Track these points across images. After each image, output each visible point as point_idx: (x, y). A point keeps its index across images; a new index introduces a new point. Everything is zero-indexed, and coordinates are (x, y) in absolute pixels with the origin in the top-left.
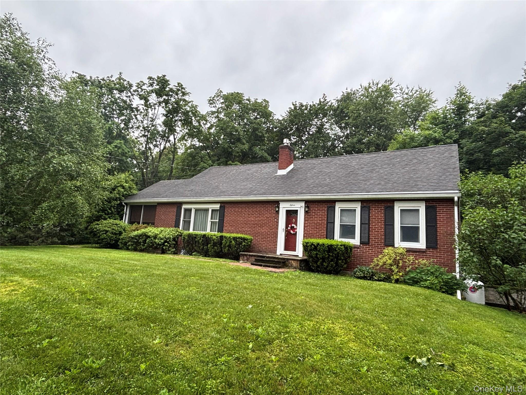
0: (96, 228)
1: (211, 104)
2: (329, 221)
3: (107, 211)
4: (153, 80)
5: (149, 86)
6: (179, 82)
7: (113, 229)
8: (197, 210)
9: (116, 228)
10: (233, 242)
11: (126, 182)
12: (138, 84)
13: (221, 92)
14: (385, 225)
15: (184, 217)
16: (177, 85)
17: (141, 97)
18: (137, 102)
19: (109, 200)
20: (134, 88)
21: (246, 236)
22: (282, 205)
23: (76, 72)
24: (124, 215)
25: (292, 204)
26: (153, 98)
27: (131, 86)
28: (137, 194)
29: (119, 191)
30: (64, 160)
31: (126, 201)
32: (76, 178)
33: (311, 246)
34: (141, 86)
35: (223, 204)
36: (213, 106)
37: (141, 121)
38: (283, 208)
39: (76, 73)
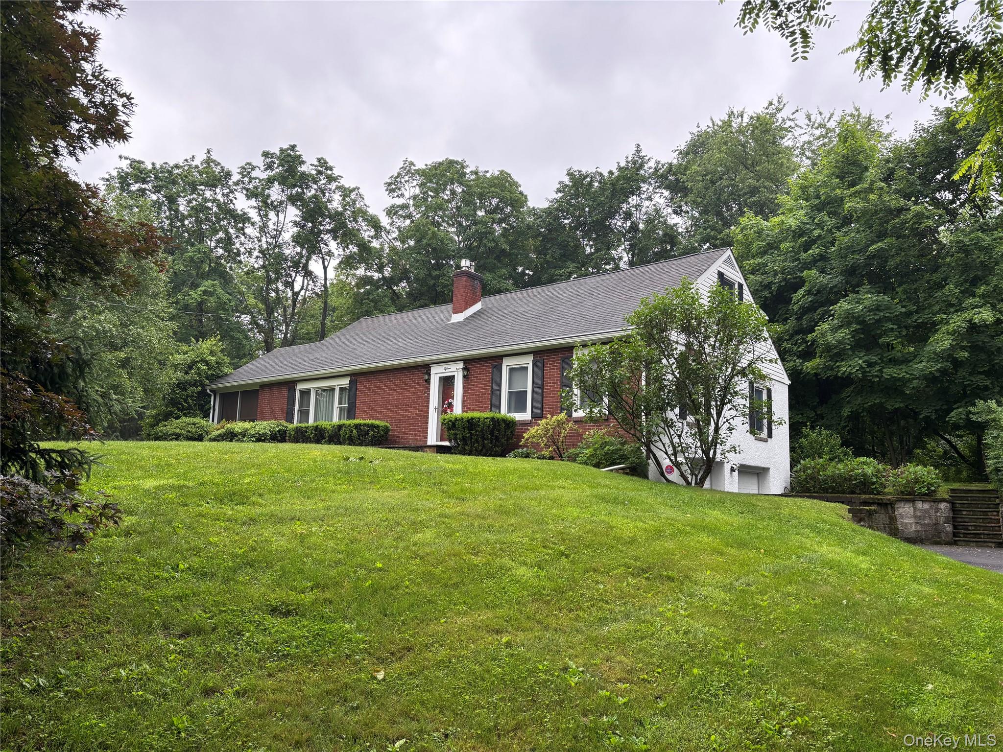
0: (162, 431)
1: (392, 191)
2: (494, 389)
3: (182, 404)
4: (272, 157)
5: (266, 169)
6: (319, 157)
7: (189, 431)
8: (317, 391)
9: (194, 431)
10: (355, 431)
11: (212, 353)
12: (243, 168)
13: (412, 164)
14: (562, 386)
15: (301, 405)
16: (316, 163)
17: (251, 194)
18: (242, 203)
19: (182, 385)
20: (236, 177)
21: (377, 422)
22: (434, 370)
23: (126, 155)
24: (212, 411)
25: (447, 366)
26: (276, 193)
27: (228, 175)
28: (231, 374)
29: (199, 369)
30: (99, 322)
31: (212, 387)
32: (121, 348)
34: (249, 173)
35: (356, 376)
36: (396, 194)
37: (257, 238)
38: (437, 373)
39: (126, 158)
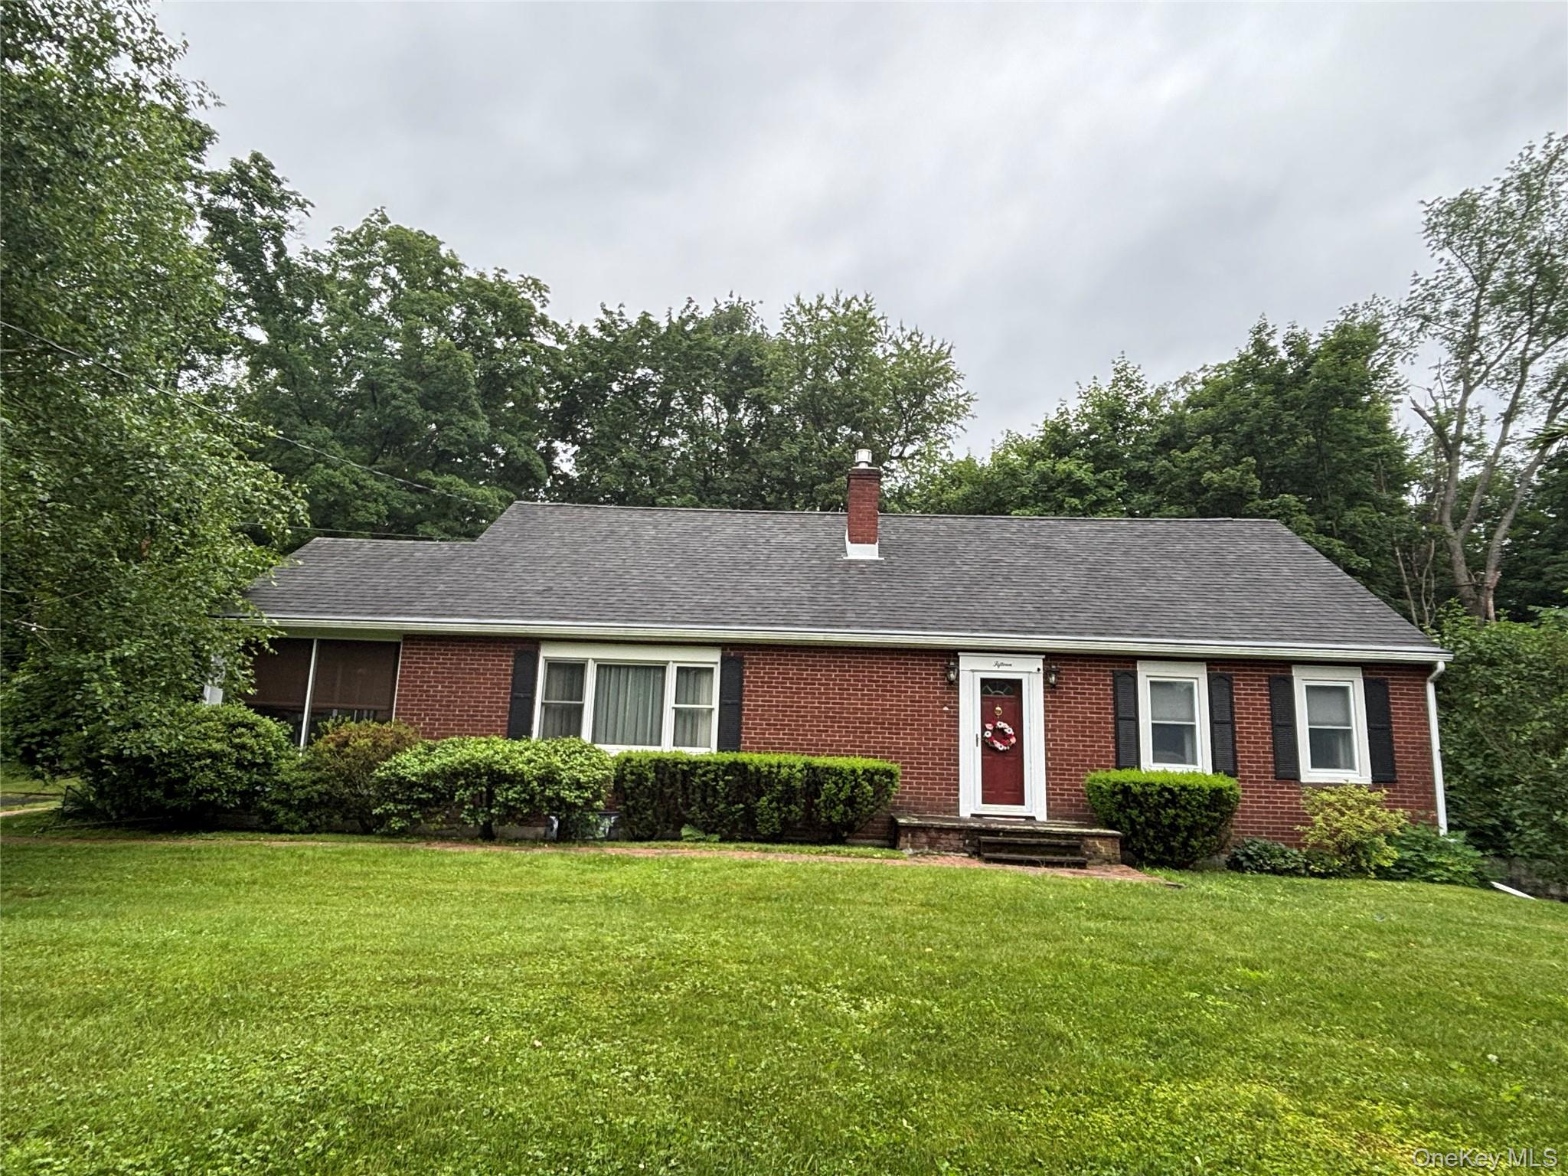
2: (1121, 715)
8: (603, 667)
14: (1274, 726)
15: (546, 693)
22: (966, 663)
25: (1000, 661)
33: (1160, 794)
38: (971, 673)
